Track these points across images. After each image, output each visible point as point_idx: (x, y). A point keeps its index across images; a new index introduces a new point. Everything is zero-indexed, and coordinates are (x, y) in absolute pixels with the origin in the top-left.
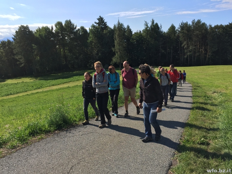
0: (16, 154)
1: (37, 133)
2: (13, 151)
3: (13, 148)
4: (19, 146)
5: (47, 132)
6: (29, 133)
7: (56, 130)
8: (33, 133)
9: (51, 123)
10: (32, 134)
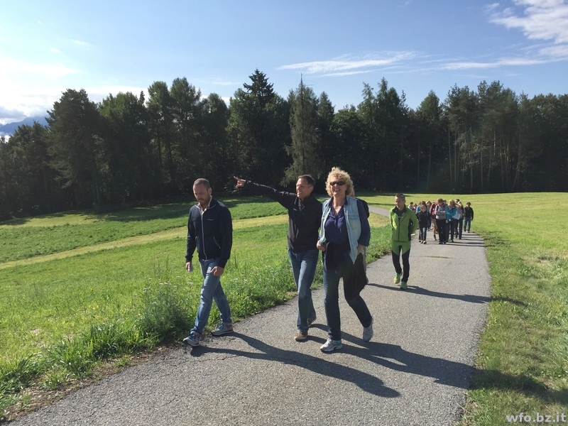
0: (64, 403)
1: (114, 351)
2: (56, 395)
3: (56, 389)
4: (70, 384)
5: (139, 349)
6: (94, 351)
7: (158, 345)
8: (104, 352)
9: (148, 328)
10: (100, 352)
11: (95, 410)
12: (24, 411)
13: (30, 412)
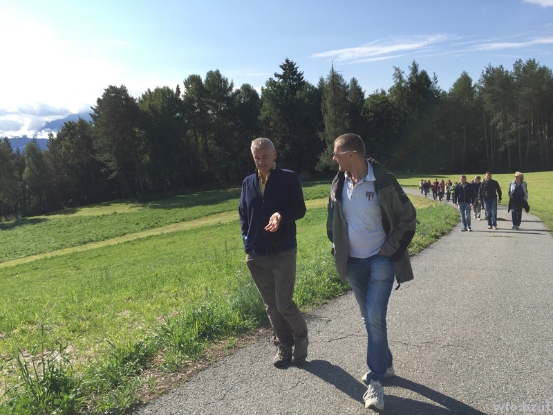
3: (176, 371)
4: (187, 366)
5: (242, 331)
6: (199, 333)
7: (259, 327)
9: (245, 310)
10: (205, 334)
11: (224, 392)
12: (154, 393)
13: (161, 394)
